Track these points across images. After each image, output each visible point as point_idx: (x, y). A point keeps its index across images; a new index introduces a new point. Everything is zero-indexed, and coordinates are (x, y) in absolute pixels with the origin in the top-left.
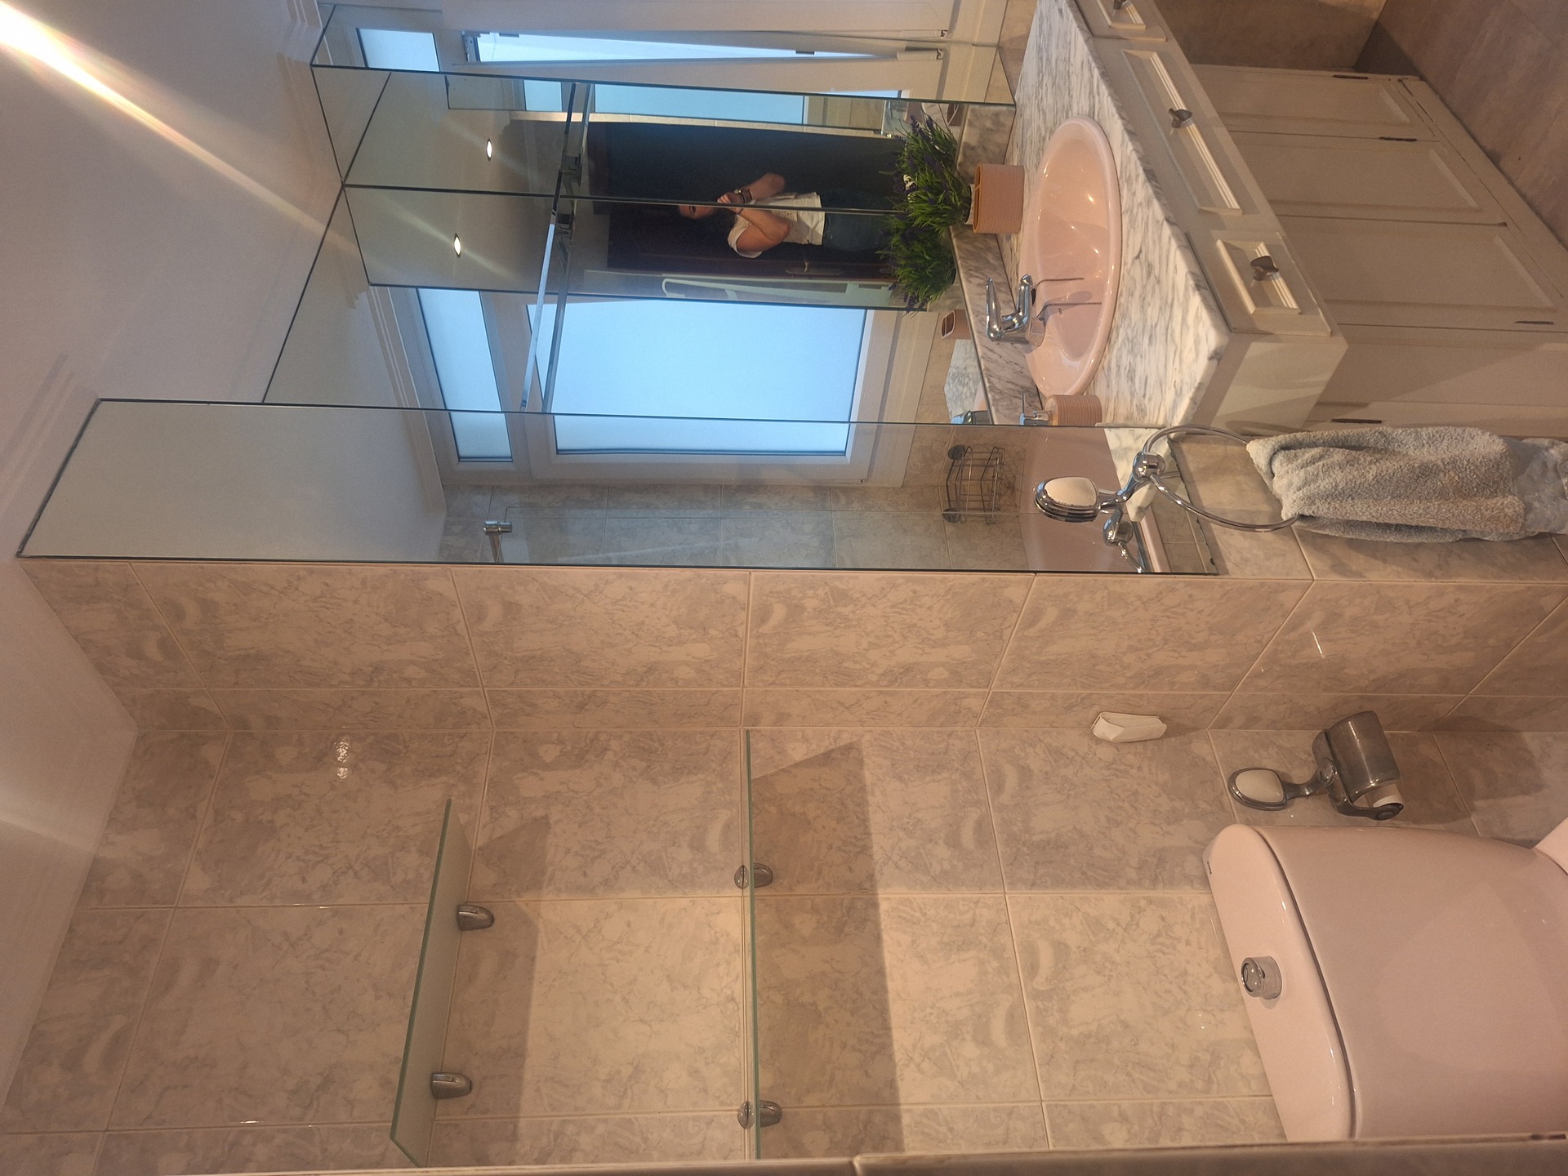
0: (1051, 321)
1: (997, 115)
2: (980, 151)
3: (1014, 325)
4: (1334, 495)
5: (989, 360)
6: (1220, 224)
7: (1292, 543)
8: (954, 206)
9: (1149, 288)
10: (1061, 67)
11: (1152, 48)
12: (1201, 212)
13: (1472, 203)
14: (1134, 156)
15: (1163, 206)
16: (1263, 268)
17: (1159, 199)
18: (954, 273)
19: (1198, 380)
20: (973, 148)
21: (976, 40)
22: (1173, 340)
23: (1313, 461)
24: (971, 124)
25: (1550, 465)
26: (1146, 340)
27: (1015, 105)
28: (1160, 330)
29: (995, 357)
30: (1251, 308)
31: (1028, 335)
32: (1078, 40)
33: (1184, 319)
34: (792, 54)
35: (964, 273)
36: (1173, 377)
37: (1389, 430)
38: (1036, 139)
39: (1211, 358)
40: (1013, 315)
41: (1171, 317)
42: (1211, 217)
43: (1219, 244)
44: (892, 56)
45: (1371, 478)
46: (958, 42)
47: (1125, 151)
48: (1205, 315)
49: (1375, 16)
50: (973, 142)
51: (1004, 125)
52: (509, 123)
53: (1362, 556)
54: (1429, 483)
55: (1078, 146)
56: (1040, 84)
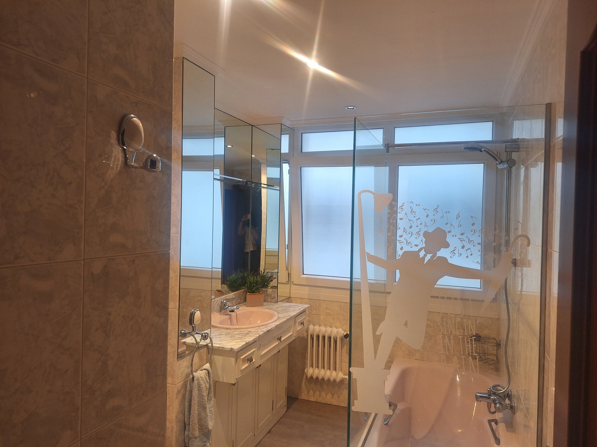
0: (227, 316)
1: (275, 298)
2: (266, 295)
3: (226, 306)
4: (199, 385)
5: (214, 302)
6: (258, 350)
7: (184, 379)
8: (252, 289)
9: (243, 334)
10: (288, 311)
11: (293, 333)
12: (261, 345)
13: (259, 426)
14: (272, 327)
15: (262, 335)
16: (250, 360)
17: (264, 333)
18: (233, 291)
19: (225, 347)
20: (266, 292)
21: (291, 291)
22: (233, 341)
23: (206, 379)
24: (273, 291)
25: (205, 444)
26: (230, 336)
27: (277, 302)
28: (234, 338)
29: (215, 303)
30: (242, 357)
31: (223, 311)
32: (295, 313)
33: (238, 342)
34: (287, 244)
35: (235, 293)
36: (224, 342)
37: (213, 400)
38: (270, 307)
39: (231, 348)
40: (228, 306)
41: (237, 339)
42: (260, 348)
43: (255, 349)
44: (287, 269)
45: (203, 394)
46: (290, 287)
47: (273, 325)
48: (241, 345)
49: (299, 397)
50: (268, 292)
51: (272, 300)
52: (260, 162)
53: (181, 398)
54: (202, 410)
55: (272, 316)
56: (284, 307)
